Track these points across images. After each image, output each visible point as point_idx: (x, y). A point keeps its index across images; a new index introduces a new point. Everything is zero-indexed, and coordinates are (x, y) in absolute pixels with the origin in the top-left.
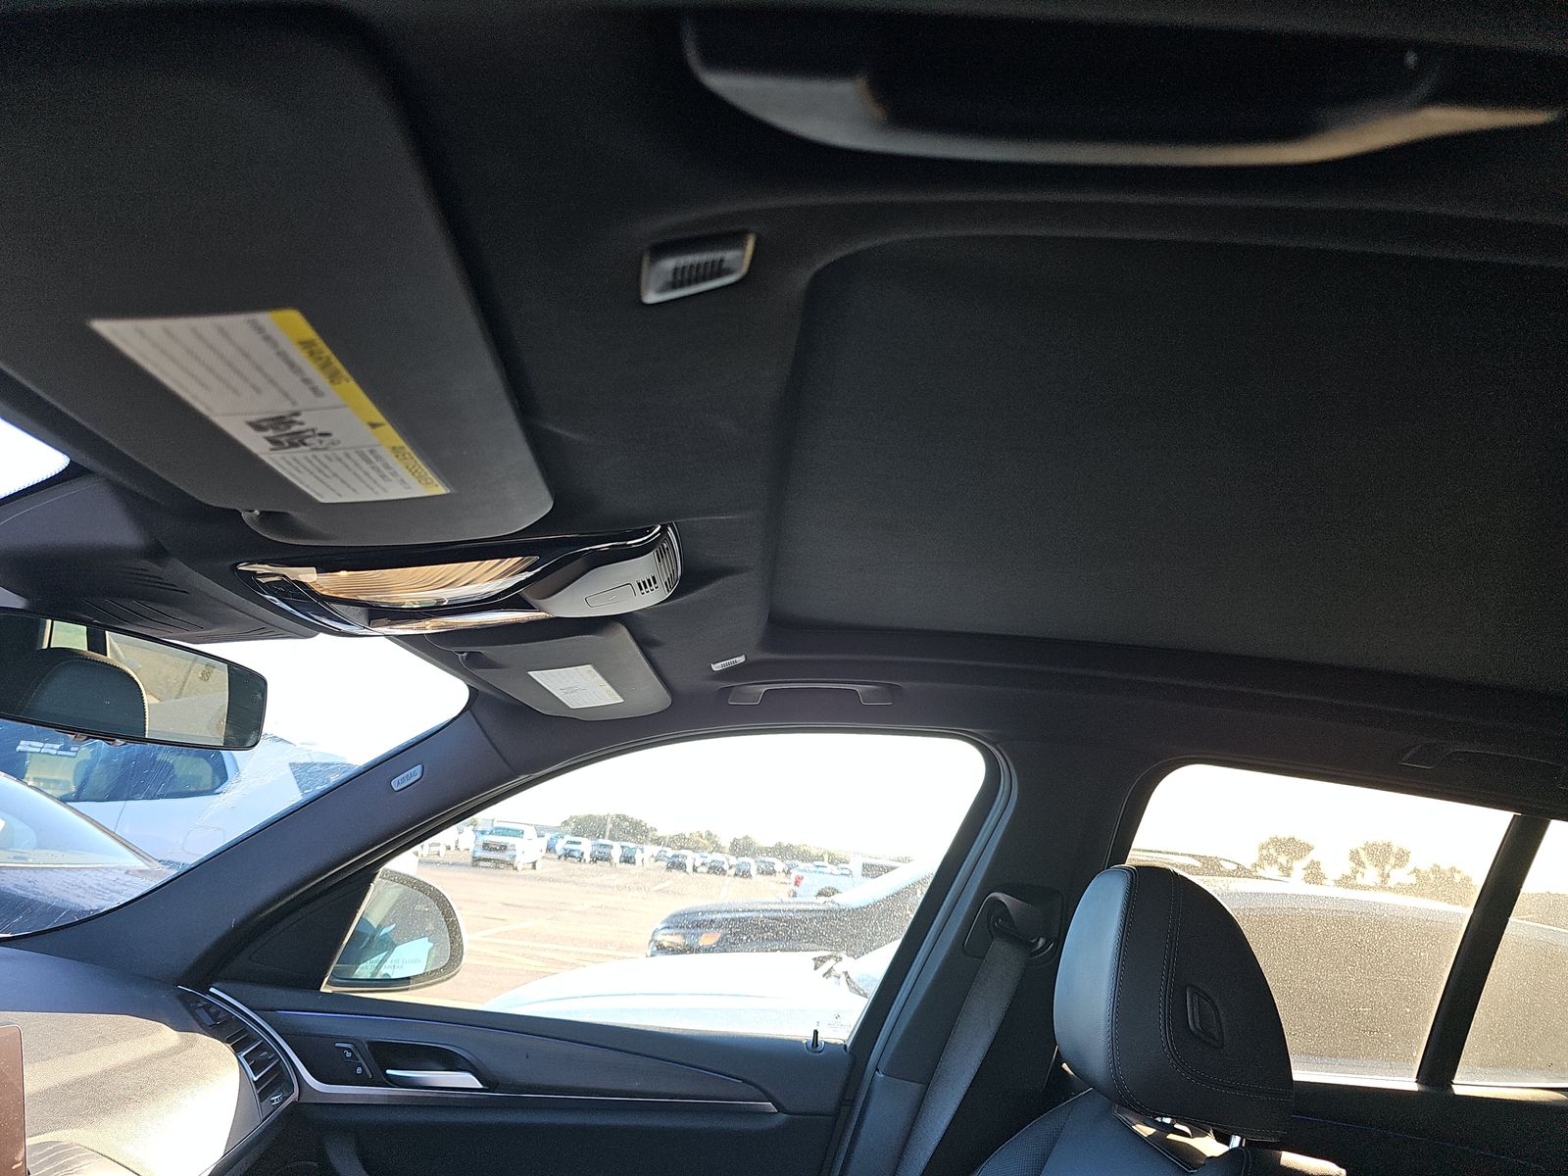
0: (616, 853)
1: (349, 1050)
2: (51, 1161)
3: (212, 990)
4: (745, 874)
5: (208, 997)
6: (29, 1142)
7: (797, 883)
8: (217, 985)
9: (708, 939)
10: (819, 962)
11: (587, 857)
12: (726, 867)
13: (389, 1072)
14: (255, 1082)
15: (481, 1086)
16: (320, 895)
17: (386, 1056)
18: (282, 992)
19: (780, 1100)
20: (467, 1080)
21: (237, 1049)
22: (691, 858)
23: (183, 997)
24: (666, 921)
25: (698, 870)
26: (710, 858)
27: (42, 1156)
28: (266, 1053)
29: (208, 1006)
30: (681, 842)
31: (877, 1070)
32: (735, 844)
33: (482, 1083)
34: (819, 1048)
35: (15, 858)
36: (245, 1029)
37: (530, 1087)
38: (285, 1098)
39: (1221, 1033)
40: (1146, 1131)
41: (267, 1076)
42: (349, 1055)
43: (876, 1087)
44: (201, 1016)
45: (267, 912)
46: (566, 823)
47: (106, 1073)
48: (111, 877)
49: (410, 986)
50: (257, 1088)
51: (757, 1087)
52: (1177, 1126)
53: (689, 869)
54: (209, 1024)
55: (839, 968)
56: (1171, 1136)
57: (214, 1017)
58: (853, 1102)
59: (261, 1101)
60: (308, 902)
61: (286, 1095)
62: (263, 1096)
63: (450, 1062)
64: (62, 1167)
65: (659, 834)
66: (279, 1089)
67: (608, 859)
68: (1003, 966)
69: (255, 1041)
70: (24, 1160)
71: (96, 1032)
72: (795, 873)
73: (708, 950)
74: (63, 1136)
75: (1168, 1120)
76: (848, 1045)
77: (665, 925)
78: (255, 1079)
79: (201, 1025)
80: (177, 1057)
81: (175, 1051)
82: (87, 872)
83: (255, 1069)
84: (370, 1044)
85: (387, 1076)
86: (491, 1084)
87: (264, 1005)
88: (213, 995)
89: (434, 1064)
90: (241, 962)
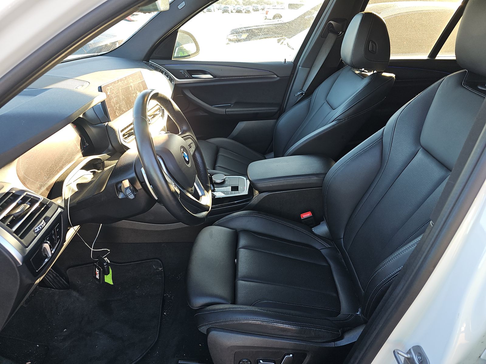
3: (150, 61)
4: (248, 12)
7: (267, 14)
9: (244, 36)
10: (279, 41)
12: (242, 10)
13: (192, 76)
15: (212, 77)
16: (166, 38)
17: (191, 73)
18: (165, 61)
19: (278, 75)
20: (209, 76)
21: (162, 73)
23: (146, 63)
24: (231, 32)
25: (233, 12)
26: (236, 7)
28: (167, 74)
29: (151, 65)
31: (300, 66)
34: (286, 63)
37: (223, 76)
38: (174, 83)
39: (376, 50)
40: (357, 72)
41: (169, 78)
42: (183, 73)
43: (299, 70)
45: (158, 42)
49: (191, 57)
51: (272, 72)
52: (365, 71)
53: (230, 12)
55: (285, 42)
56: (363, 73)
57: (153, 67)
58: (294, 74)
60: (163, 40)
61: (174, 81)
62: (171, 82)
63: (204, 73)
68: (331, 39)
72: (266, 10)
73: (245, 40)
75: (363, 69)
76: (293, 62)
77: (231, 33)
83: (167, 77)
84: (187, 70)
85: (192, 77)
86: (214, 77)
87: (162, 64)
88: (150, 62)
89: (201, 74)
90: (154, 55)
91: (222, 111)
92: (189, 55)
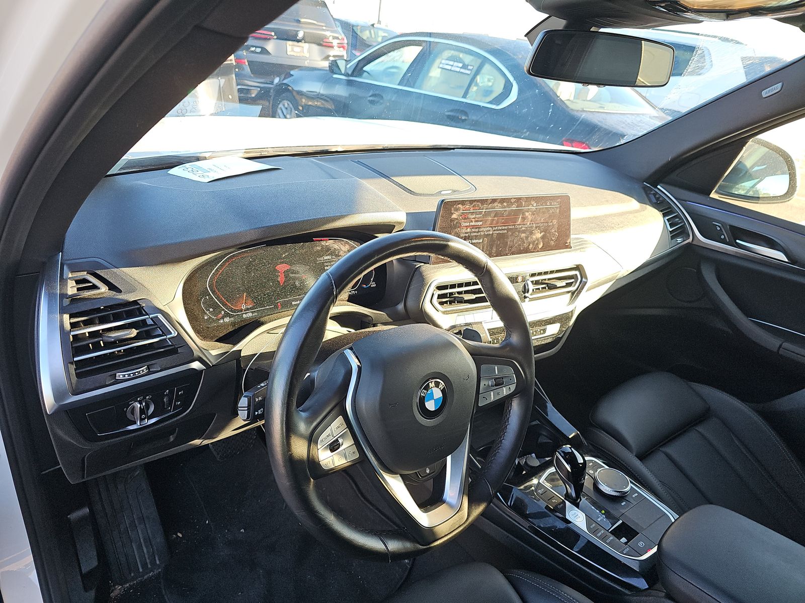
1: (719, 227)
2: (580, 245)
3: (659, 187)
5: (656, 190)
6: (572, 236)
8: (661, 185)
13: (737, 241)
14: (670, 231)
15: (787, 260)
16: (715, 150)
17: (737, 234)
18: (690, 194)
20: (780, 256)
21: (664, 215)
23: (645, 189)
27: (577, 242)
28: (678, 219)
29: (655, 194)
33: (788, 259)
35: (600, 107)
36: (670, 207)
38: (684, 241)
41: (677, 229)
42: (719, 229)
44: (651, 198)
45: (688, 155)
47: (607, 216)
48: (638, 119)
49: (759, 202)
50: (671, 234)
54: (654, 202)
57: (658, 199)
59: (672, 239)
60: (708, 152)
61: (685, 239)
62: (672, 238)
63: (772, 244)
64: (583, 248)
66: (682, 236)
69: (674, 213)
70: (570, 242)
71: (605, 198)
74: (585, 237)
78: (671, 230)
79: (650, 202)
80: (636, 214)
81: (637, 211)
82: (628, 116)
83: (671, 226)
84: (731, 226)
85: (736, 243)
86: (792, 260)
87: (681, 198)
88: (659, 189)
89: (763, 243)
90: (673, 176)
91: (772, 342)
92: (758, 198)
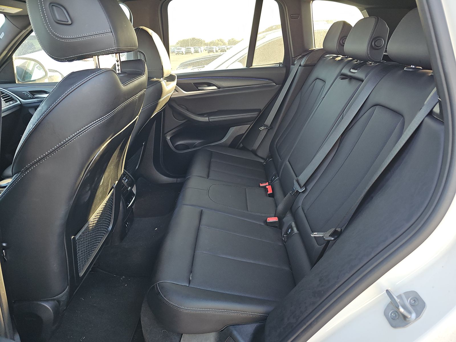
0: (192, 50)
11: (184, 52)
12: (226, 49)
18: (8, 84)
22: (215, 48)
25: (218, 51)
28: (7, 96)
30: (213, 43)
32: (229, 41)
41: (8, 99)
42: (26, 94)
46: (178, 43)
50: (4, 101)
53: (215, 51)
61: (14, 102)
62: (6, 102)
65: (206, 42)
66: (12, 101)
67: (190, 53)
69: (4, 94)
78: (4, 99)
84: (29, 91)
85: (35, 97)
87: (5, 87)
